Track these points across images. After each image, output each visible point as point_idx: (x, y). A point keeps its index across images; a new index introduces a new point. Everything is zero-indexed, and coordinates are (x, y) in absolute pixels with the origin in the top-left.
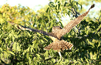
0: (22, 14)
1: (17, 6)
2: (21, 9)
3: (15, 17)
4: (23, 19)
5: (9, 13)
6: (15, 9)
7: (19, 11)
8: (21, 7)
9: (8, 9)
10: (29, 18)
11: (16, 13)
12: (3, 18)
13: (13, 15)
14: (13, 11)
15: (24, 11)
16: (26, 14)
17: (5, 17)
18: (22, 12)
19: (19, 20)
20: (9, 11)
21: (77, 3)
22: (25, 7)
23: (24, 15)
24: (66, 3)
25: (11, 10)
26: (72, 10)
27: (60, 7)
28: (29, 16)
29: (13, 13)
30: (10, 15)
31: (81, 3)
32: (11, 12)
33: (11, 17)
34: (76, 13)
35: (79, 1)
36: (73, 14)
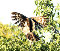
0: (13, 31)
3: (7, 33)
4: (13, 34)
5: (2, 29)
7: (10, 28)
8: (12, 25)
9: (2, 26)
10: (18, 34)
11: (8, 30)
13: (5, 31)
14: (5, 28)
16: (15, 31)
18: (13, 29)
19: (10, 35)
21: (56, 22)
25: (4, 27)
26: (52, 28)
28: (18, 32)
29: (5, 30)
30: (3, 31)
32: (4, 29)
34: (56, 30)
35: (58, 21)
36: (53, 31)
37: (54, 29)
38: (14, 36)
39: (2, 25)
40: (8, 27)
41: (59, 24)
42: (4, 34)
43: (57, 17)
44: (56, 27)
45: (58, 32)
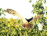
0: (19, 23)
3: (15, 24)
4: (19, 25)
6: (16, 20)
11: (16, 22)
12: (10, 24)
16: (21, 23)
17: (11, 24)
20: (13, 21)
21: (45, 18)
22: (20, 19)
25: (14, 21)
27: (37, 20)
30: (13, 23)
34: (45, 23)
35: (46, 17)
36: (43, 23)
37: (44, 22)
38: (20, 26)
39: (12, 19)
40: (16, 21)
42: (13, 25)
43: (46, 15)
44: (45, 21)
45: (46, 24)
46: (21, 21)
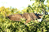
1: (10, 8)
2: (12, 9)
5: (4, 12)
6: (8, 9)
7: (10, 10)
8: (12, 8)
9: (4, 9)
11: (9, 12)
13: (7, 13)
15: (14, 11)
17: (2, 14)
18: (12, 11)
20: (5, 11)
21: (46, 6)
22: (14, 8)
23: (14, 13)
24: (39, 6)
25: (6, 10)
26: (43, 10)
27: (36, 8)
29: (7, 12)
30: (5, 13)
31: (48, 6)
32: (6, 11)
33: (6, 14)
34: (45, 12)
35: (47, 5)
41: (48, 7)
43: (46, 2)
45: (47, 13)
46: (15, 11)
